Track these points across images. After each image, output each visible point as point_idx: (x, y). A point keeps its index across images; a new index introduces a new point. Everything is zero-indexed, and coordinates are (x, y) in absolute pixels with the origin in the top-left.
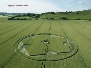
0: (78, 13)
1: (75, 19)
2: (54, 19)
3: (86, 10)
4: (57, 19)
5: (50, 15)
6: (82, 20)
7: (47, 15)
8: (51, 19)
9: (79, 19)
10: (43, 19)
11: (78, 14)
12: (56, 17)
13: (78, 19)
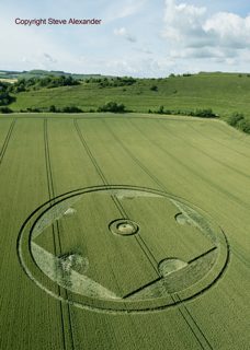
0: (155, 86)
1: (150, 112)
2: (80, 111)
3: (176, 75)
4: (91, 111)
5: (60, 93)
6: (169, 113)
7: (44, 89)
8: (67, 110)
9: (161, 112)
10: (36, 111)
11: (154, 89)
12: (86, 103)
13: (158, 109)
